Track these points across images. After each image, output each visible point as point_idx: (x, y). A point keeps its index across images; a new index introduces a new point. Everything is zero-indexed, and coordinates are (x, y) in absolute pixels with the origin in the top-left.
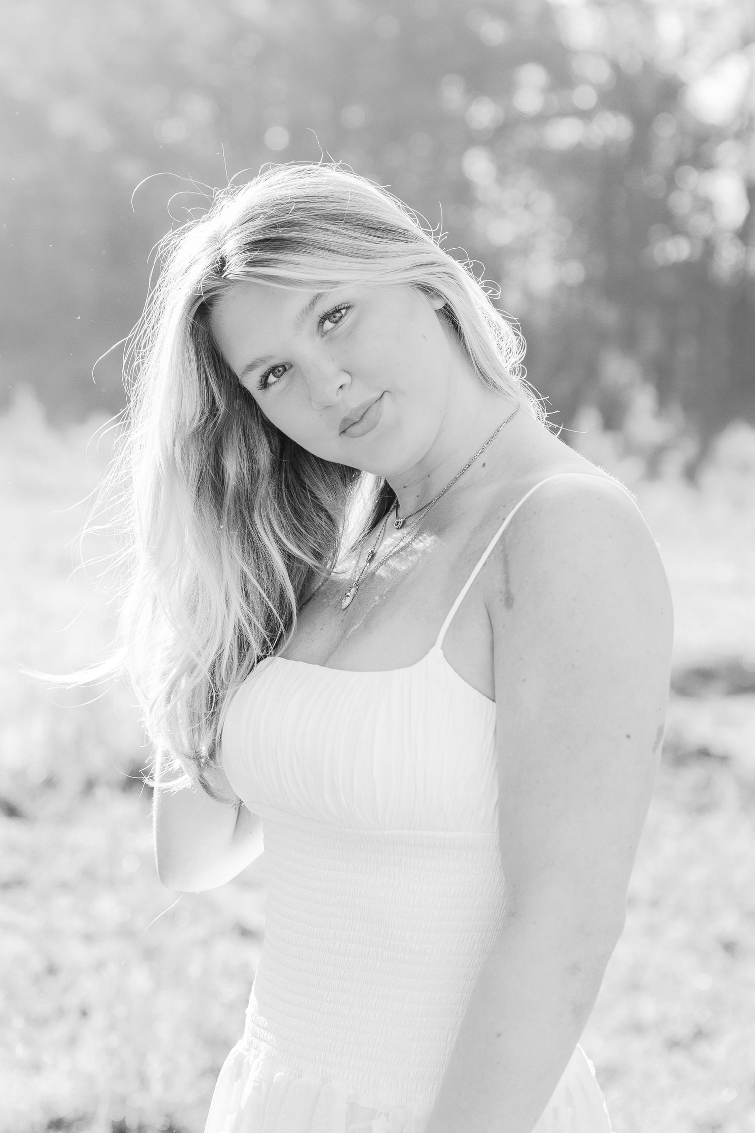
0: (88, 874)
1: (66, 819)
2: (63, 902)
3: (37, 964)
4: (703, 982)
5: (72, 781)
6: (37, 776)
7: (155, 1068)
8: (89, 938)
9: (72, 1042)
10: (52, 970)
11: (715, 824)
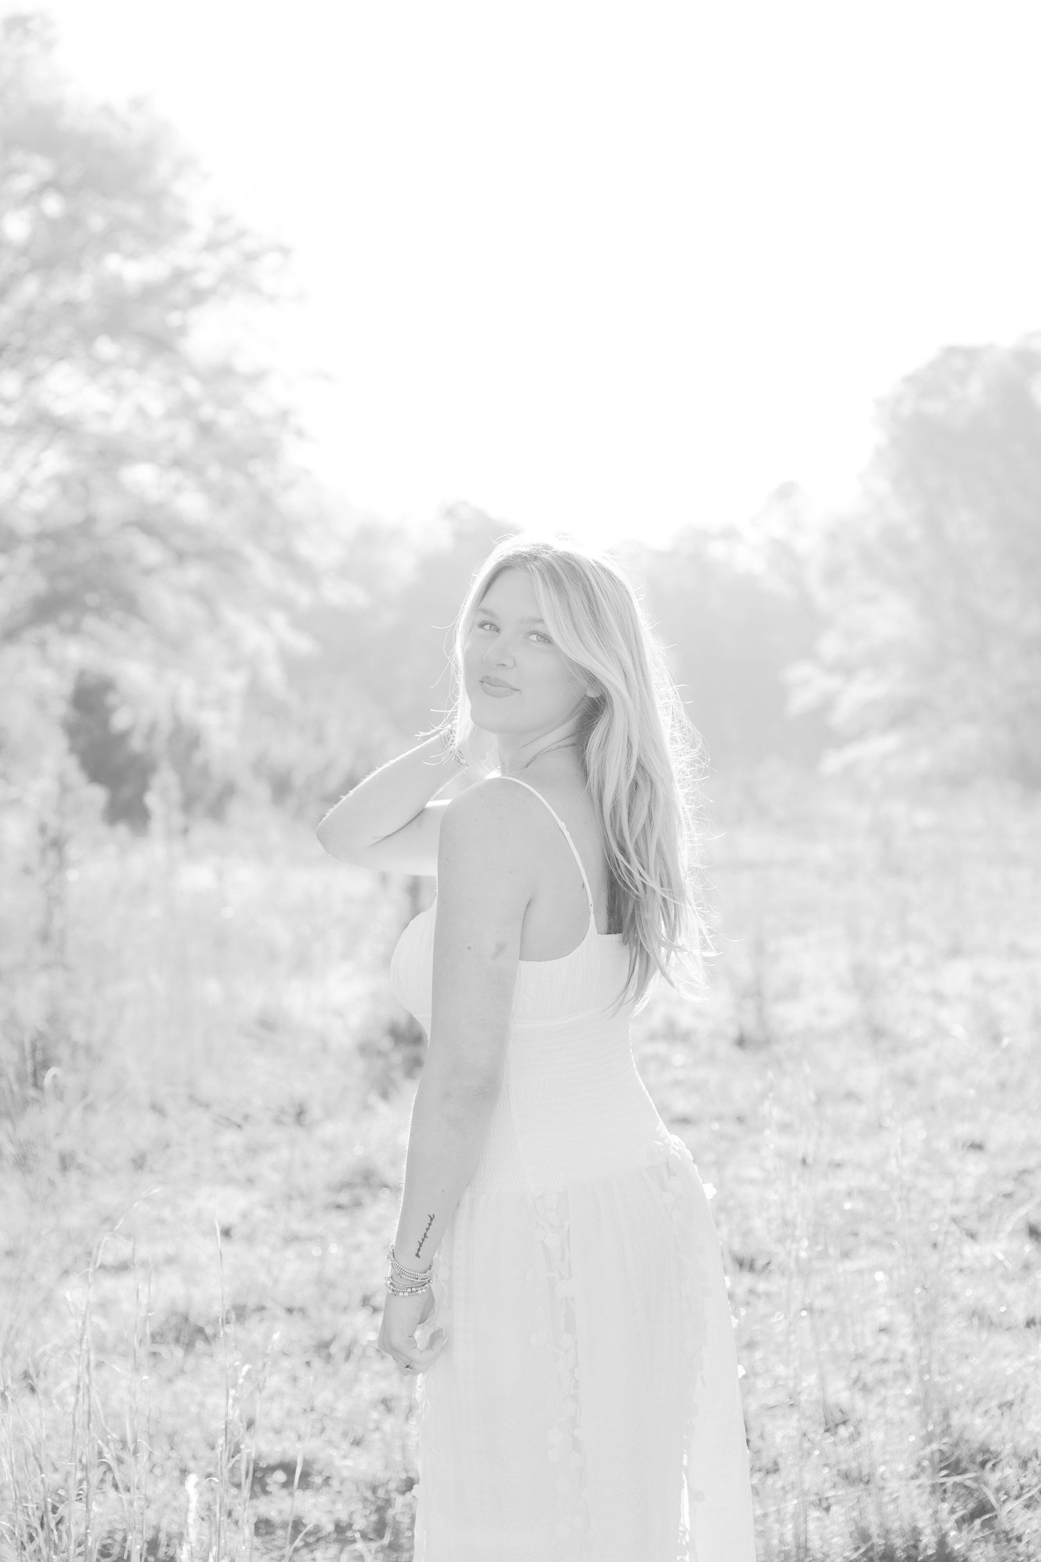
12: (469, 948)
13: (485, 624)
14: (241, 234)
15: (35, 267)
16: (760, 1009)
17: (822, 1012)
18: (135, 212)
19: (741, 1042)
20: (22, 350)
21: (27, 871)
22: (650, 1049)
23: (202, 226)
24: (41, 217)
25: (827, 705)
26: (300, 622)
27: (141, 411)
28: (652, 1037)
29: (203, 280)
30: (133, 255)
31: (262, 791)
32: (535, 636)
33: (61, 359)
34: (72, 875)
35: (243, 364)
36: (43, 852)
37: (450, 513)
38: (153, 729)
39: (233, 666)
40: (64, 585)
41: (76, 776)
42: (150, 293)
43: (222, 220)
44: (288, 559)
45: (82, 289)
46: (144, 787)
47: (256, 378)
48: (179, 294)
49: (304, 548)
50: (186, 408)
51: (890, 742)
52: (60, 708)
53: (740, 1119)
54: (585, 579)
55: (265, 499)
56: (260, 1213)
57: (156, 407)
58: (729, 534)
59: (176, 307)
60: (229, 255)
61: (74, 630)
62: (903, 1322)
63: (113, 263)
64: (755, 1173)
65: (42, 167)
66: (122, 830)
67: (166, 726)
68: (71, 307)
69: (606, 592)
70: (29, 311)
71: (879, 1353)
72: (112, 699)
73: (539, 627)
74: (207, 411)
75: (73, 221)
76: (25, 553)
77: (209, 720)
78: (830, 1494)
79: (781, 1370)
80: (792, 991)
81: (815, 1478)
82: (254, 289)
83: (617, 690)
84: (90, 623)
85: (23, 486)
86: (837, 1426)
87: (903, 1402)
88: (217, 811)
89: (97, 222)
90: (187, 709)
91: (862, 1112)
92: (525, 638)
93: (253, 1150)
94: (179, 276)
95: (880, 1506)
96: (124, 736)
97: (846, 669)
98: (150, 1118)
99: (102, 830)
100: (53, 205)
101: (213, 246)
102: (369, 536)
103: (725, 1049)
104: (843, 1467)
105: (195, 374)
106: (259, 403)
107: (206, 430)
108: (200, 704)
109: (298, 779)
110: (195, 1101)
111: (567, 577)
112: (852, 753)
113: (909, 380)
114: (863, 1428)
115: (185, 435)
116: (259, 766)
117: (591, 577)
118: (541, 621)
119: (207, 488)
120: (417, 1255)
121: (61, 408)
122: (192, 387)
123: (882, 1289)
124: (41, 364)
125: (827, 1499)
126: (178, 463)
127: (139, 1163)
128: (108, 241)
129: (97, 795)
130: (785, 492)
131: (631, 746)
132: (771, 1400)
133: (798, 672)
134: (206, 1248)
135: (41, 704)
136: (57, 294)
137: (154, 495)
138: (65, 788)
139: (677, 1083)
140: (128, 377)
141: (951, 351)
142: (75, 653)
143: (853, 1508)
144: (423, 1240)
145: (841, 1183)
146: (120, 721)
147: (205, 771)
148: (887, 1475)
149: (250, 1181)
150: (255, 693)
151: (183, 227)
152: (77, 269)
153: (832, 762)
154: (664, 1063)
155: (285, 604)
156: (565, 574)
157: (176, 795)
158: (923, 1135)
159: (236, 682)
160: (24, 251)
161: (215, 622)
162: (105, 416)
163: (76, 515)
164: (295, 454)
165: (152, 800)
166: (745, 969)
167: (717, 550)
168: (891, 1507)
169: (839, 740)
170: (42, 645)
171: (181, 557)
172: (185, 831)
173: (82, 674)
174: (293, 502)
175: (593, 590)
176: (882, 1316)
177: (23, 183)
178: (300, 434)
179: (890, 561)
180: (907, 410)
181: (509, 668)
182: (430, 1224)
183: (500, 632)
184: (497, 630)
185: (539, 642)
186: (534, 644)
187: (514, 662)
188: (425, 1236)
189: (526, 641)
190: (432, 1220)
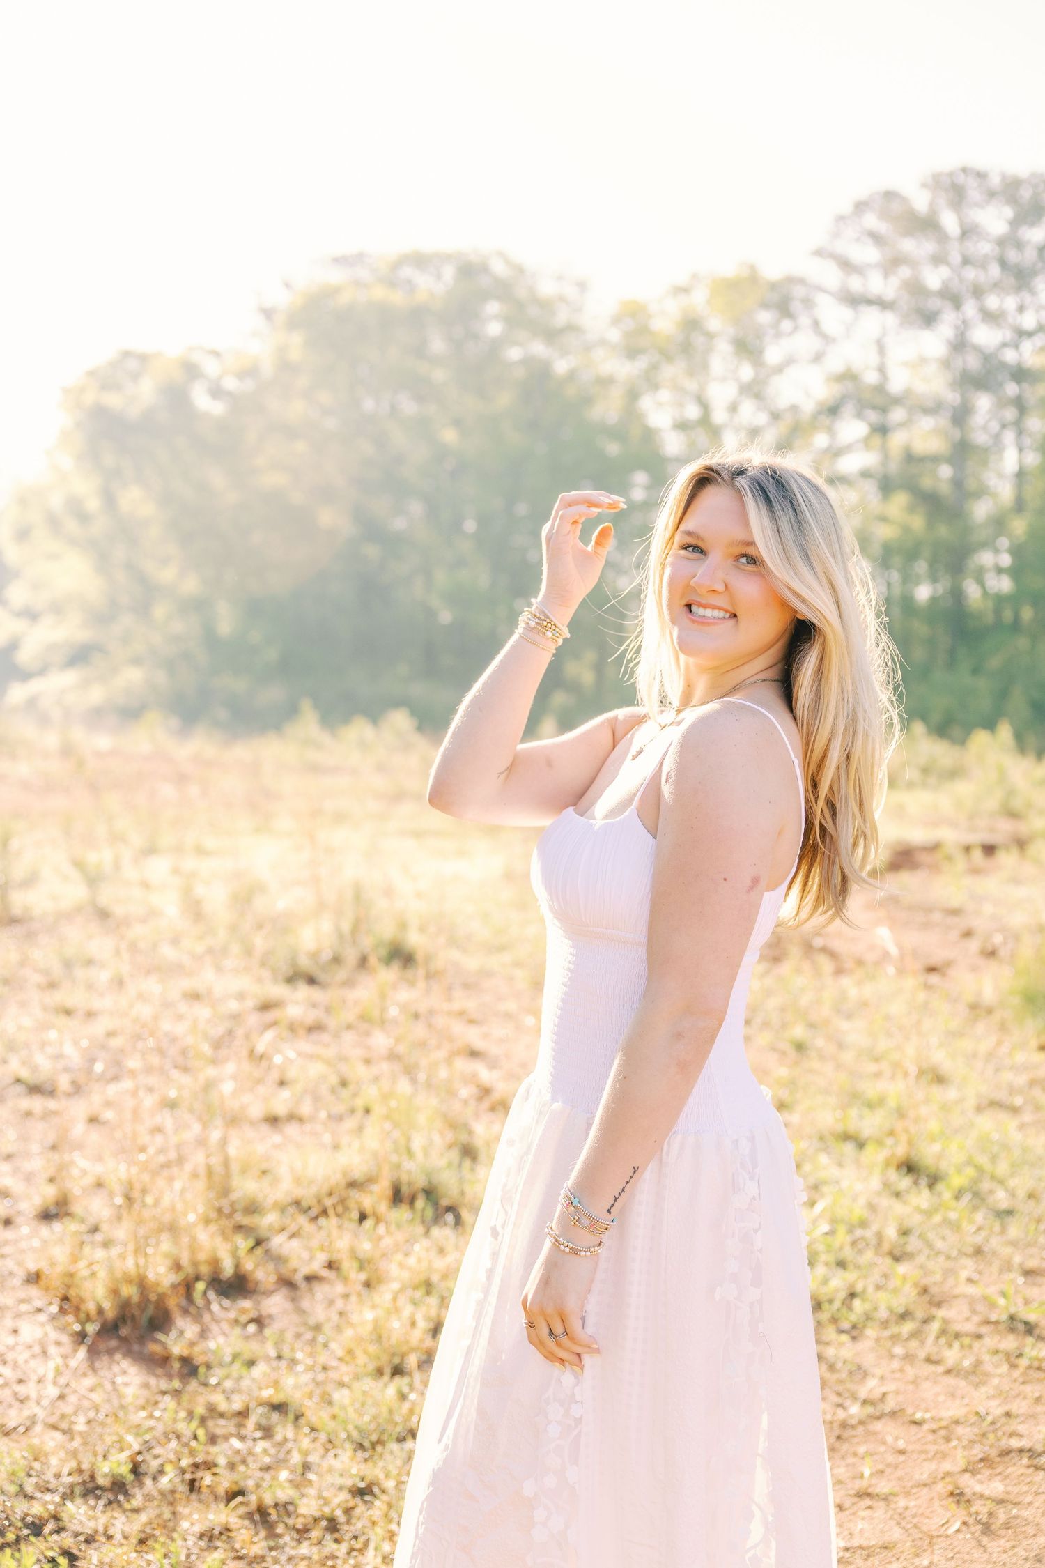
0: (363, 1018)
1: (349, 983)
2: (349, 1037)
3: (334, 1080)
4: (783, 1072)
5: (351, 956)
6: (326, 955)
7: (417, 1143)
8: (367, 1061)
9: (360, 1129)
10: (344, 1083)
11: (786, 968)
12: (725, 880)
13: (689, 547)
32: (745, 558)
51: (69, 678)
73: (750, 550)
83: (830, 623)
92: (735, 561)
97: (31, 615)
112: (35, 686)
113: (91, 374)
118: (753, 544)
120: (609, 1211)
141: (127, 354)
144: (620, 1194)
153: (17, 693)
169: (25, 676)
179: (72, 526)
180: (90, 398)
181: (719, 593)
182: (631, 1177)
183: (705, 555)
184: (702, 552)
185: (749, 565)
186: (743, 567)
187: (726, 586)
188: (623, 1190)
189: (734, 563)
190: (635, 1172)
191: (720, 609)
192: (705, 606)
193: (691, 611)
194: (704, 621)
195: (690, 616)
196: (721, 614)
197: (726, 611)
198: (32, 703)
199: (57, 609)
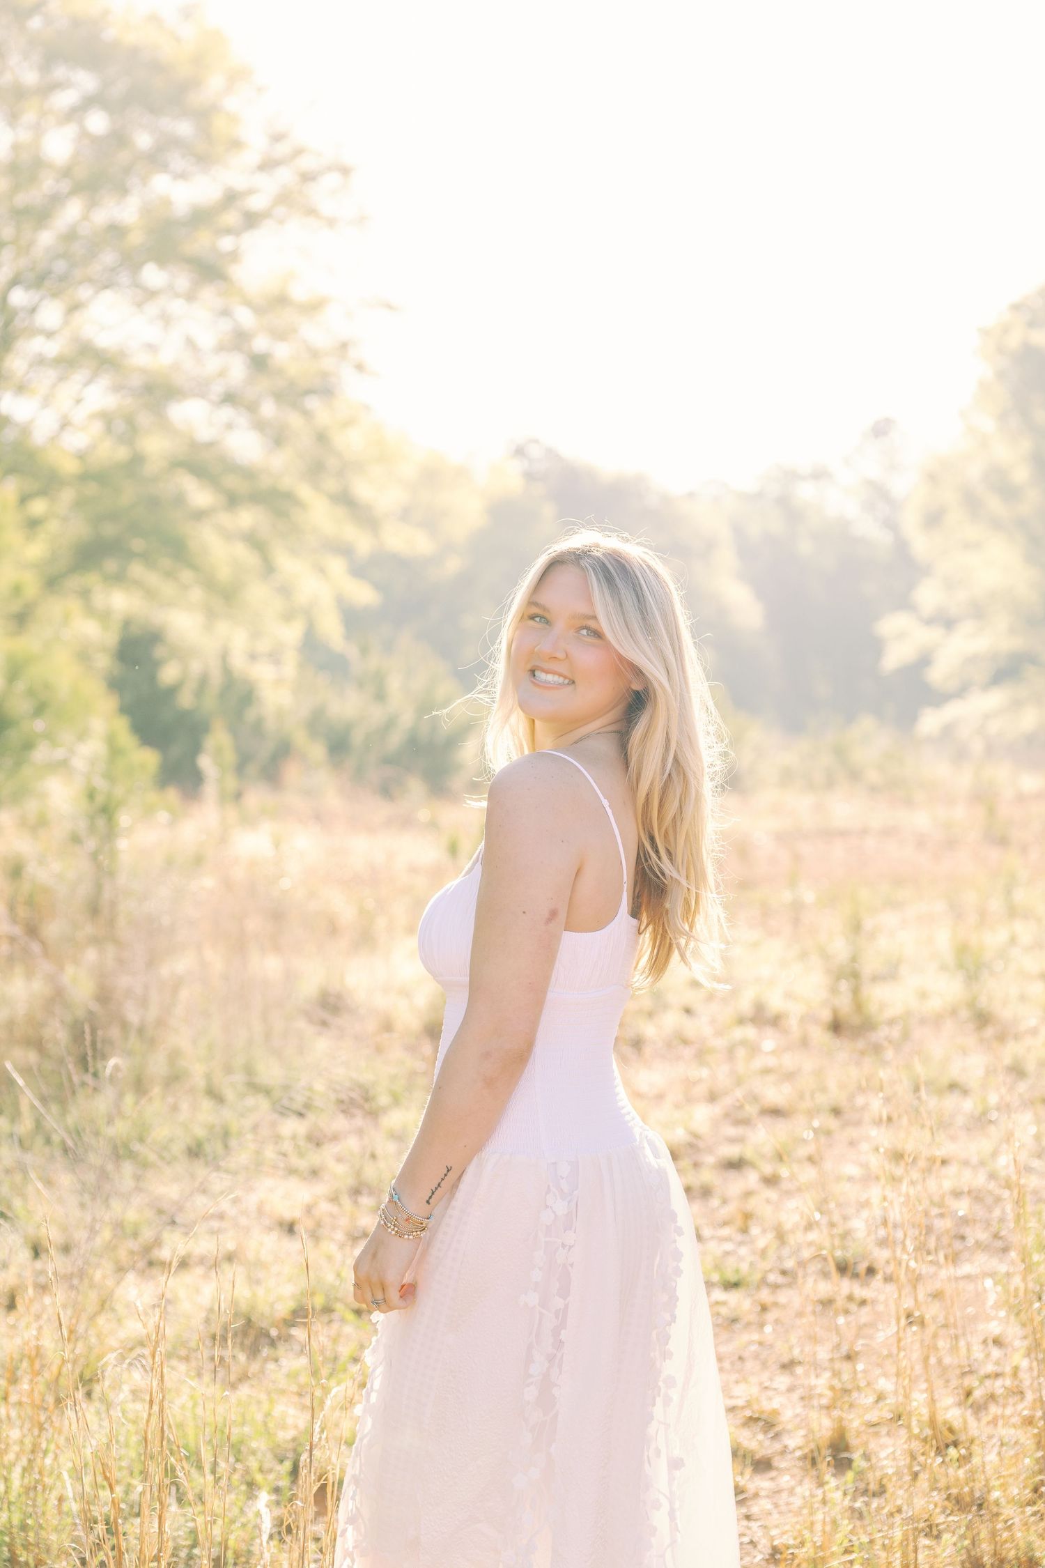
12: (524, 912)
13: (535, 617)
14: (298, 152)
15: (77, 189)
16: (856, 991)
17: (923, 995)
18: (184, 128)
19: (836, 1027)
20: (64, 278)
21: (75, 839)
22: (739, 1033)
23: (256, 145)
24: (84, 134)
25: (925, 661)
26: (359, 571)
27: (190, 343)
28: (741, 1021)
29: (256, 203)
30: (182, 176)
31: (317, 751)
32: (586, 630)
33: (106, 287)
34: (122, 844)
35: (299, 293)
36: (92, 818)
37: (520, 452)
38: (203, 681)
39: (288, 617)
40: (109, 530)
41: (126, 739)
42: (201, 217)
43: (278, 138)
44: (345, 500)
45: (127, 211)
46: (196, 749)
47: (313, 308)
48: (231, 218)
49: (363, 490)
50: (239, 339)
51: (994, 699)
52: (103, 662)
53: (836, 1112)
54: (635, 577)
55: (322, 438)
56: (324, 1207)
57: (207, 338)
58: (819, 475)
59: (228, 231)
60: (285, 176)
61: (119, 579)
62: (1014, 1333)
63: (161, 184)
64: (852, 1170)
65: (86, 81)
66: (172, 794)
67: (216, 679)
68: (116, 231)
69: (652, 589)
70: (70, 236)
71: (990, 1368)
72: (159, 652)
73: (591, 623)
74: (261, 344)
75: (119, 138)
76: (67, 496)
77: (262, 673)
78: (941, 1519)
79: (885, 1384)
80: (890, 974)
81: (925, 1502)
82: (311, 212)
83: (660, 684)
84: (137, 570)
85: (65, 424)
86: (947, 1446)
87: (1015, 1420)
88: (271, 774)
89: (144, 140)
90: (238, 662)
91: (968, 1105)
92: (576, 632)
93: (316, 1140)
94: (231, 198)
95: (994, 1534)
96: (172, 691)
97: (947, 622)
98: (207, 1104)
99: (152, 797)
100: (98, 122)
101: (267, 165)
102: (432, 476)
103: (819, 1035)
104: (954, 1491)
105: (248, 303)
106: (315, 333)
107: (259, 363)
108: (253, 657)
109: (357, 738)
110: (255, 1087)
111: (618, 576)
112: (951, 711)
113: (1016, 307)
114: (976, 1449)
115: (237, 369)
116: (316, 723)
117: (640, 576)
118: (595, 618)
119: (260, 425)
121: (104, 341)
122: (245, 317)
123: (992, 1299)
124: (84, 292)
125: (937, 1525)
126: (230, 398)
127: (195, 1152)
128: (155, 160)
129: (149, 759)
130: (881, 430)
131: (669, 741)
132: (873, 1416)
133: (892, 625)
134: (266, 1244)
135: (83, 656)
136: (101, 217)
137: (204, 433)
138: (115, 751)
139: (766, 1071)
140: (177, 306)
142: (121, 602)
143: (963, 1537)
144: (436, 1189)
145: (948, 1180)
146: (169, 674)
147: (258, 728)
148: (1003, 1501)
149: (315, 1173)
150: (311, 646)
151: (236, 144)
152: (123, 191)
153: (930, 721)
154: (753, 1049)
155: (344, 550)
156: (617, 574)
157: (230, 757)
158: (1033, 1130)
159: (292, 634)
160: (66, 172)
161: (269, 568)
162: (152, 348)
163: (122, 454)
164: (352, 387)
165: (205, 763)
166: (840, 948)
167: (805, 492)
168: (1005, 1535)
169: (938, 698)
170: (85, 594)
171: (233, 501)
172: (238, 796)
173: (127, 623)
174: (351, 442)
175: (641, 590)
176: (994, 1328)
177: (65, 99)
178: (360, 367)
179: (995, 504)
180: (1014, 340)
181: (560, 660)
182: (446, 1175)
183: (550, 625)
184: (548, 622)
185: (589, 637)
186: (584, 639)
187: (567, 655)
188: (439, 1185)
189: (576, 634)
190: (448, 1171)
191: (560, 675)
192: (547, 672)
193: (534, 676)
194: (546, 686)
195: (533, 679)
196: (561, 680)
197: (565, 677)
198: (948, 731)
199: (978, 612)
